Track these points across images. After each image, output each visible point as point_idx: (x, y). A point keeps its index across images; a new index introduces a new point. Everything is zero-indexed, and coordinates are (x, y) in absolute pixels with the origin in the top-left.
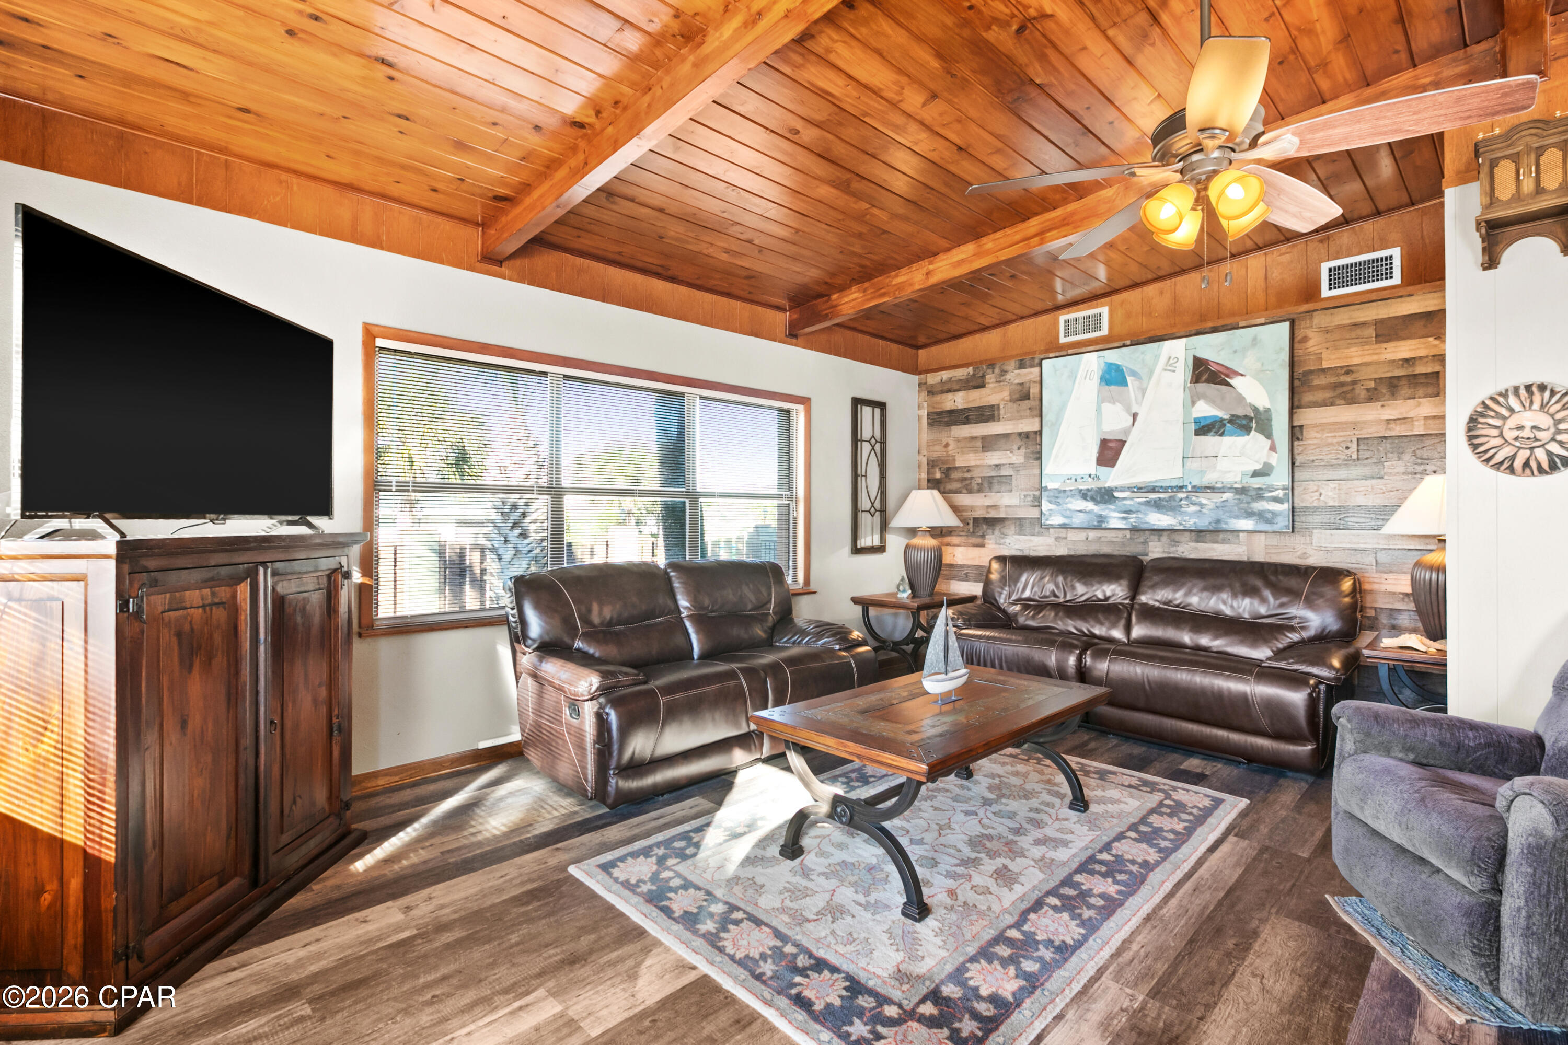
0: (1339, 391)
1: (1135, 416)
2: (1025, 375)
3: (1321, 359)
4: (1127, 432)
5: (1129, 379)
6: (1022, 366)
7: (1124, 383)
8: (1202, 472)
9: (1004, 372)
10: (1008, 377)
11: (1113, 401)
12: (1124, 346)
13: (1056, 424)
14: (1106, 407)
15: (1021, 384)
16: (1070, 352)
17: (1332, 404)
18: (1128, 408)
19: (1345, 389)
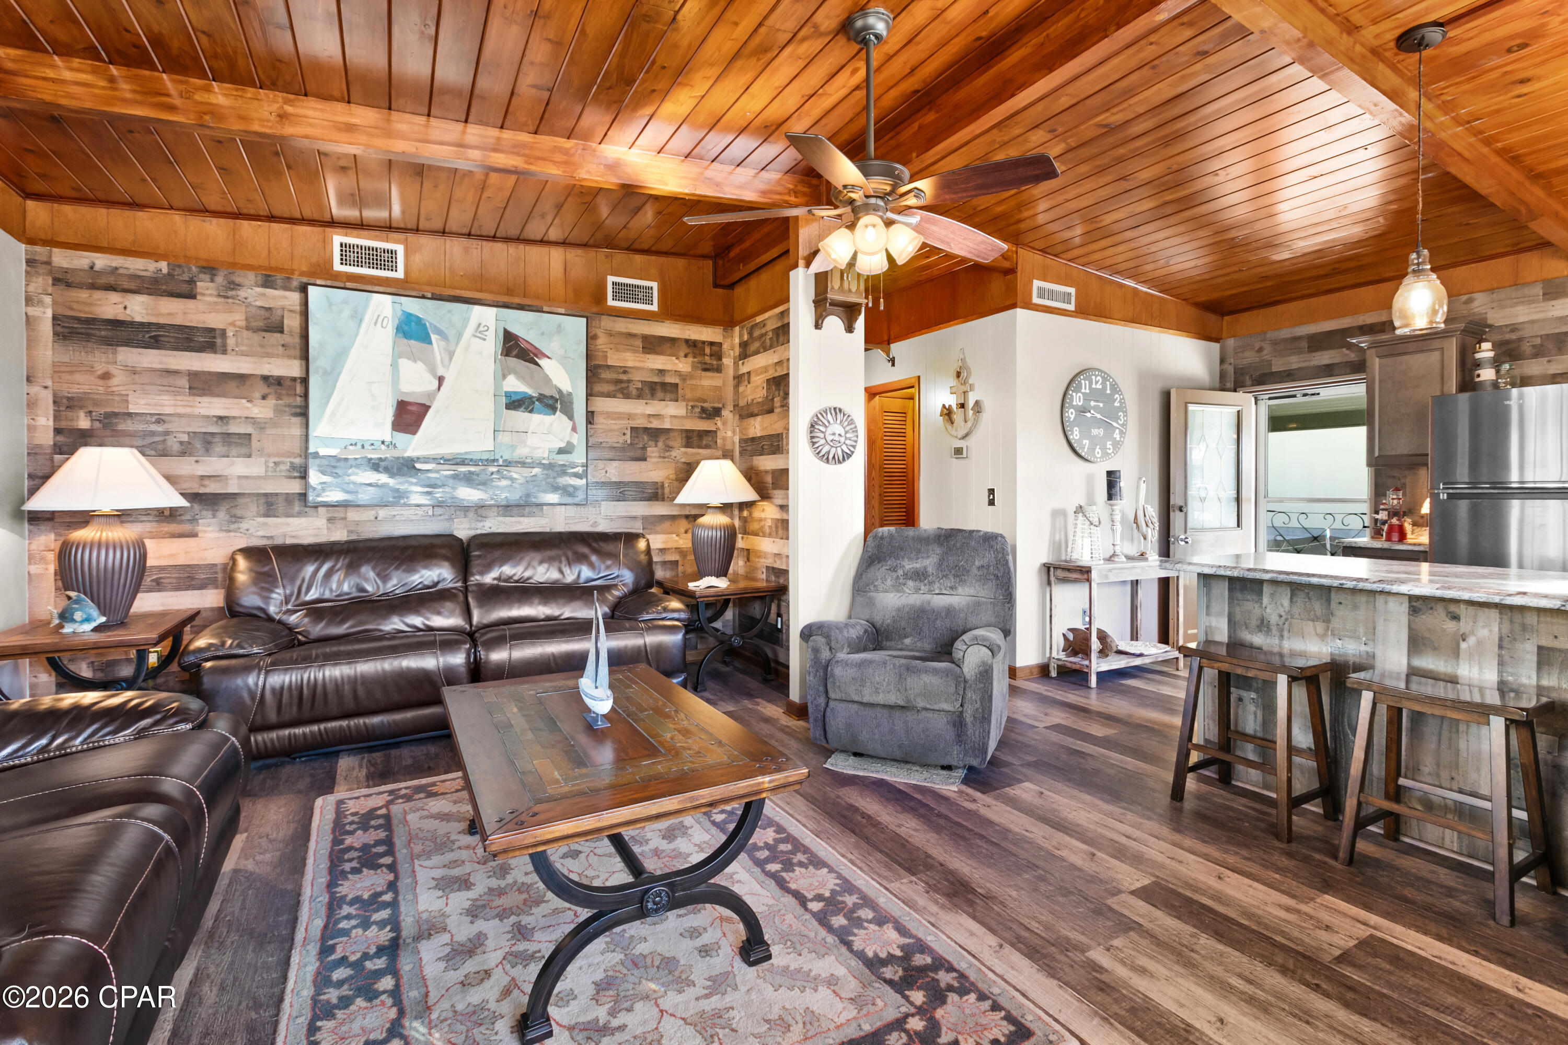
0: (619, 386)
1: (441, 380)
2: (274, 298)
3: (606, 357)
4: (432, 396)
5: (434, 337)
6: (268, 282)
7: (427, 340)
8: (513, 447)
9: (233, 286)
10: (242, 293)
11: (413, 358)
12: (423, 297)
13: (332, 375)
14: (404, 363)
15: (268, 309)
16: (349, 285)
17: (614, 397)
18: (432, 369)
19: (624, 385)
